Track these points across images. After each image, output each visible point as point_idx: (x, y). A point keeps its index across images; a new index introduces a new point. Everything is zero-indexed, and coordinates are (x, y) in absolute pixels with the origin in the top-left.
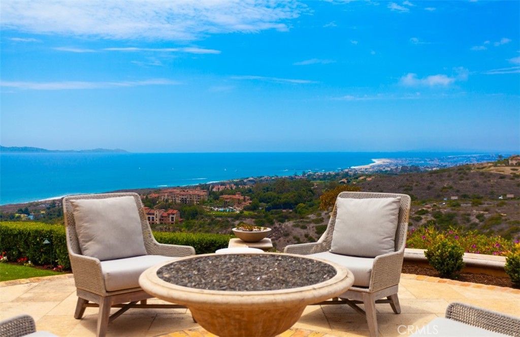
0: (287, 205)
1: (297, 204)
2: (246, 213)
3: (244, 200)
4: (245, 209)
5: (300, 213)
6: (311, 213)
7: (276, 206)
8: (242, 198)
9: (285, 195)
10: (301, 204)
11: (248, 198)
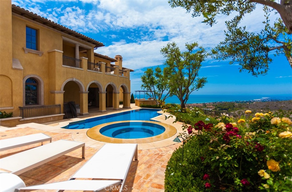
0: (225, 109)
1: (228, 109)
2: (213, 110)
3: (213, 107)
4: (213, 109)
5: (229, 111)
6: (232, 111)
7: (222, 109)
8: (212, 107)
9: (225, 106)
10: (230, 109)
11: (214, 107)
